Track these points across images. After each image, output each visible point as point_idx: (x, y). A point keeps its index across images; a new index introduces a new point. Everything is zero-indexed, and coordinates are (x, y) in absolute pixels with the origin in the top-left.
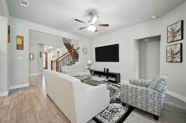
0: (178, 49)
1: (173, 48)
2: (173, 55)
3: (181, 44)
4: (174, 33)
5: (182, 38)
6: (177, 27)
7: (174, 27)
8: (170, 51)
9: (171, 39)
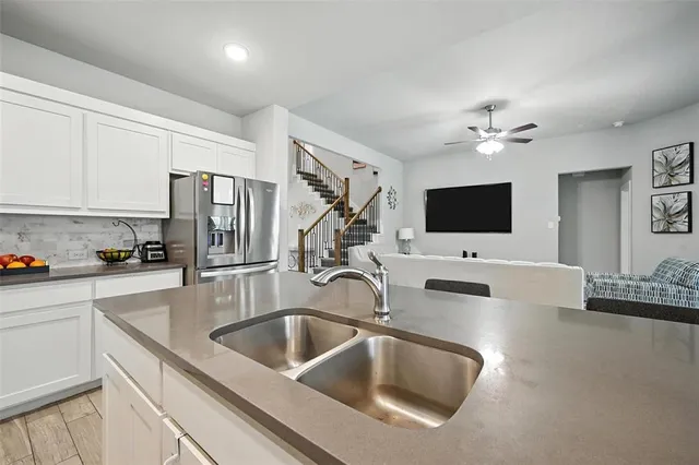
0: (682, 204)
1: (669, 201)
2: (669, 217)
3: (690, 194)
4: (672, 168)
5: (692, 182)
6: (679, 156)
7: (671, 153)
8: (662, 208)
9: (663, 180)
